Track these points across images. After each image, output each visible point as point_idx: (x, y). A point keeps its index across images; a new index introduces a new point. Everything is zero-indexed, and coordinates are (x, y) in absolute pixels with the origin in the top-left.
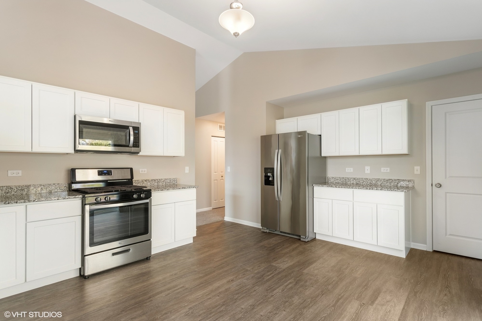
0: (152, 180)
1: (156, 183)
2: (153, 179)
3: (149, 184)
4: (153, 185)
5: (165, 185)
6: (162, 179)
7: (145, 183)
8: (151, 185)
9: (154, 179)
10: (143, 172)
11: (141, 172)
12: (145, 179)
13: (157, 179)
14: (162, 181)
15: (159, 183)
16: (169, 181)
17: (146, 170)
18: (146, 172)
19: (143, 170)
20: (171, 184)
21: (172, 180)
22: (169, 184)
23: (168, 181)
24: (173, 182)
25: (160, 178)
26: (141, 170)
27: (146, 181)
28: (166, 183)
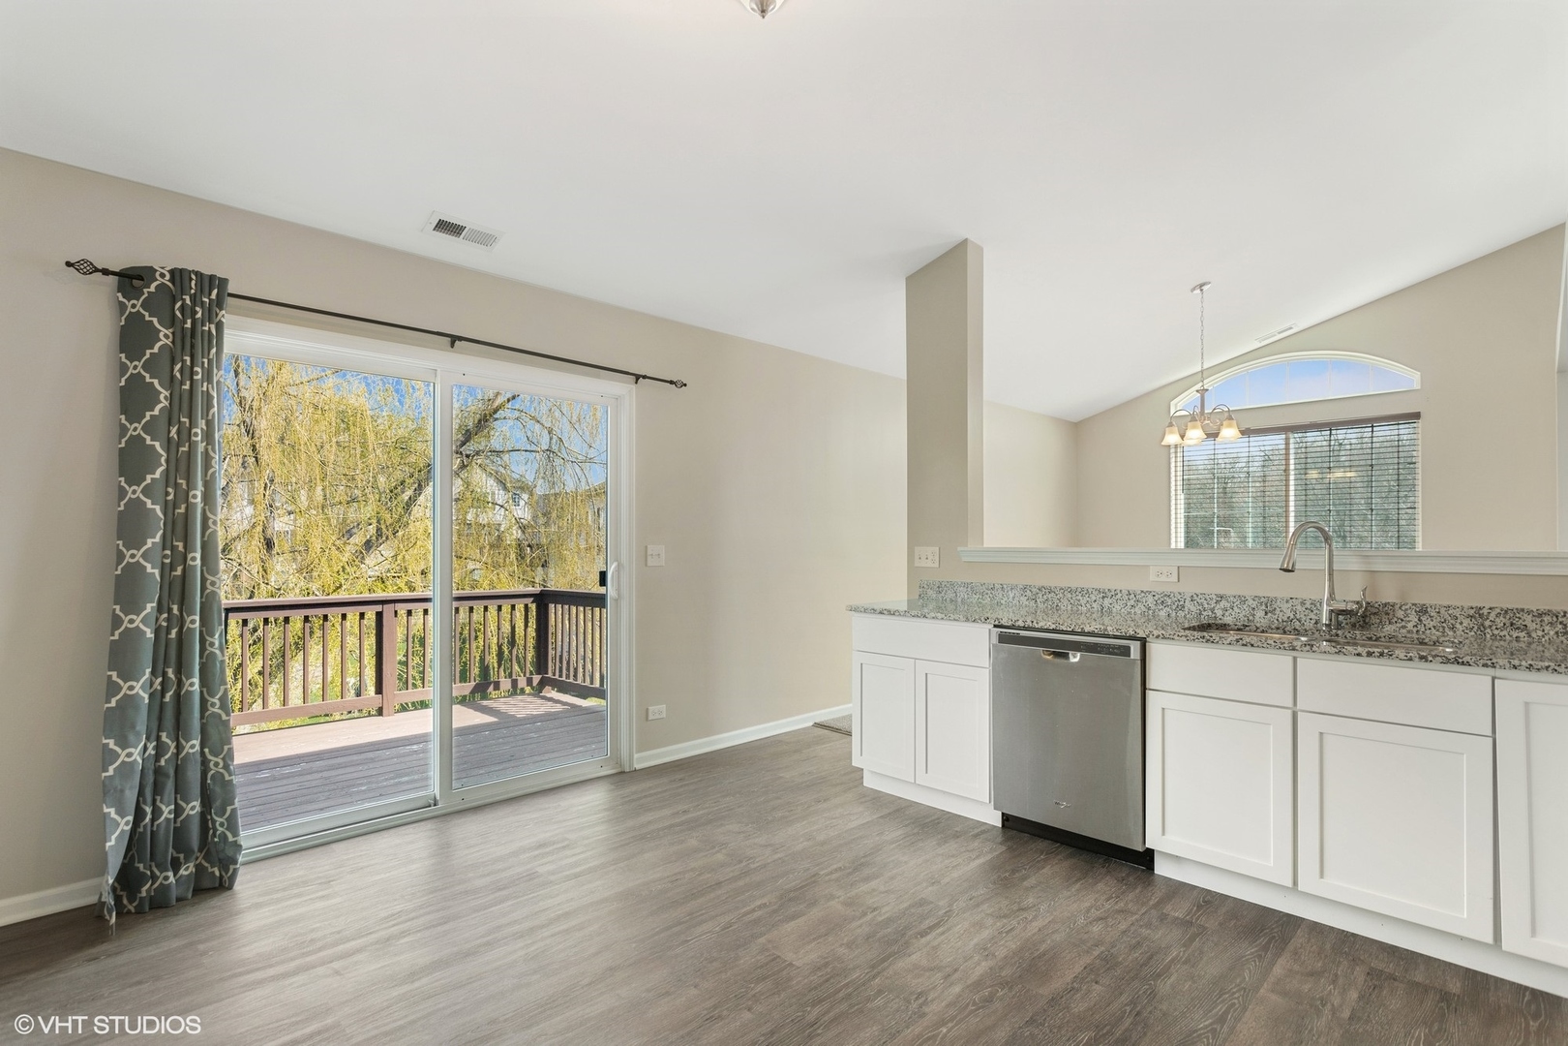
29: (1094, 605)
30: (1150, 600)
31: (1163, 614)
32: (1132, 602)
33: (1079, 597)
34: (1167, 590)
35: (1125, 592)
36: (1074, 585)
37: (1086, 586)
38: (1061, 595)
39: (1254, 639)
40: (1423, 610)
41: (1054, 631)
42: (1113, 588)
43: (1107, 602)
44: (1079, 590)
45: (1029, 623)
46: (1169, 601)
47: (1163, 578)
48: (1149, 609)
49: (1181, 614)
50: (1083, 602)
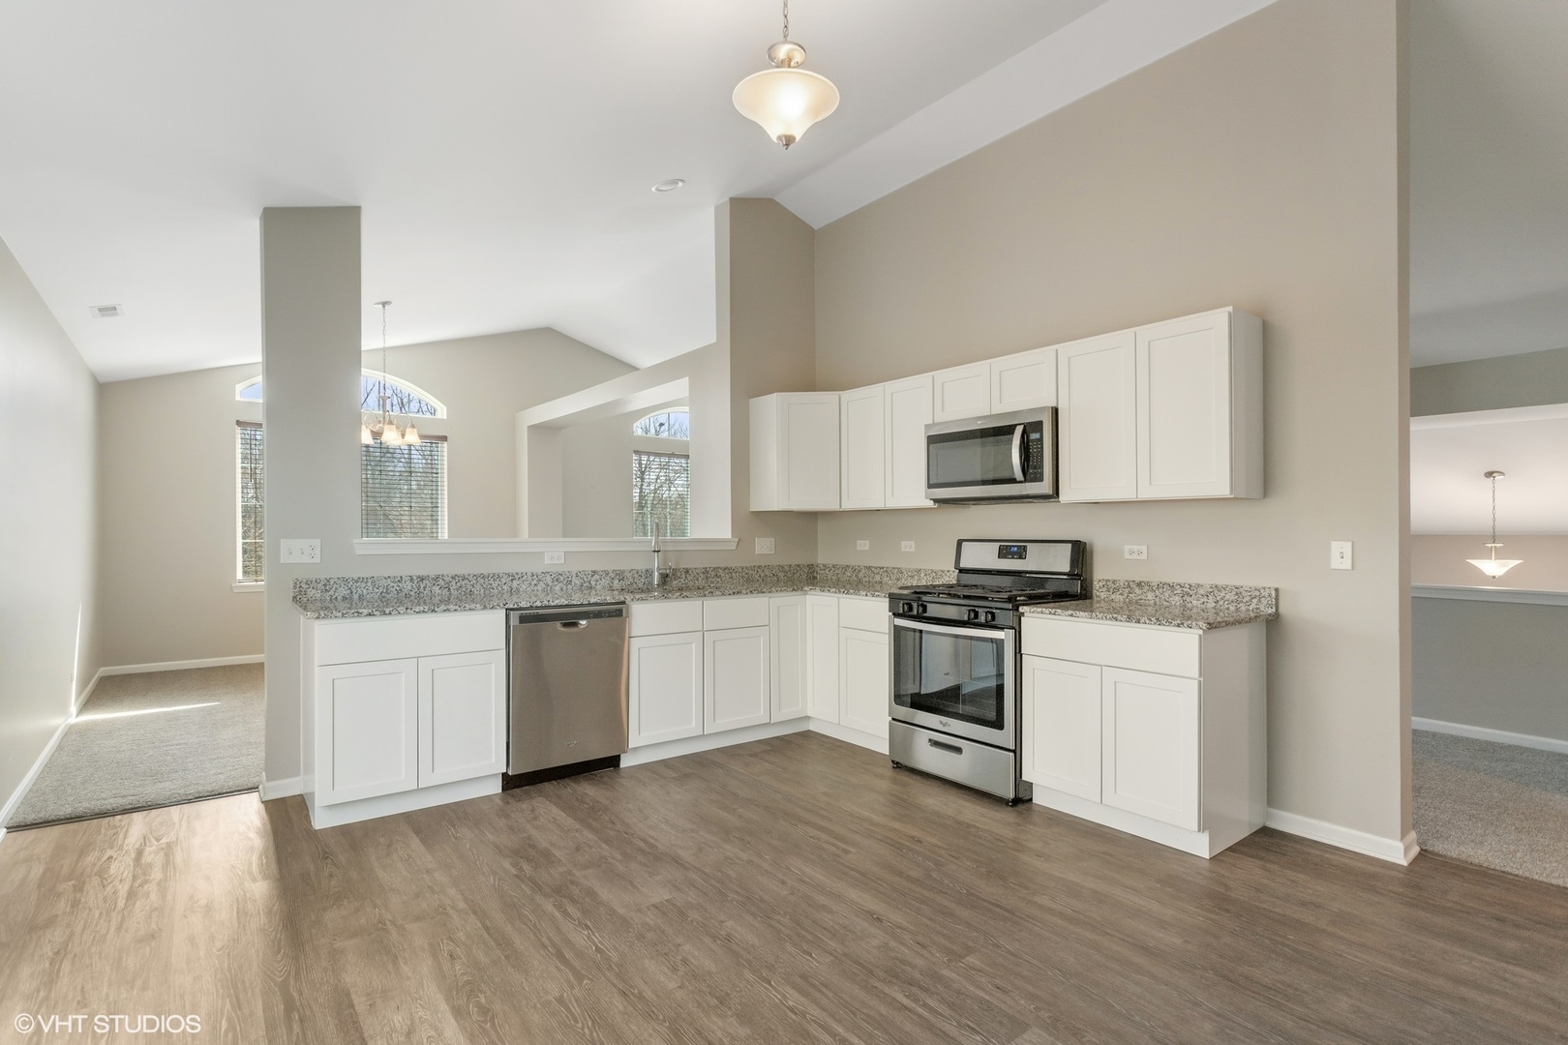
0: (1161, 586)
1: (1177, 598)
2: (1164, 581)
3: (1150, 597)
4: (1165, 603)
5: (1214, 608)
6: (1199, 586)
7: (1137, 590)
8: (1157, 600)
9: (1170, 581)
10: (1135, 556)
11: (1127, 556)
12: (1138, 580)
13: (1179, 581)
14: (1201, 591)
15: (1188, 599)
16: (1231, 596)
17: (1144, 549)
18: (1144, 556)
19: (1136, 548)
20: (1243, 608)
21: (1244, 594)
22: (1232, 608)
23: (1227, 597)
24: (1255, 601)
25: (1194, 581)
26: (1127, 548)
27: (1139, 585)
28: (1221, 603)
29: (505, 587)
30: (548, 579)
31: (557, 588)
32: (535, 582)
33: (492, 582)
34: (560, 570)
35: (529, 574)
36: (486, 572)
37: (497, 571)
38: (474, 581)
39: (688, 594)
40: (687, 571)
41: (567, 606)
42: (520, 571)
43: (515, 583)
44: (491, 575)
45: (546, 603)
46: (562, 578)
47: (556, 562)
48: (548, 586)
49: (570, 587)
50: (495, 585)
